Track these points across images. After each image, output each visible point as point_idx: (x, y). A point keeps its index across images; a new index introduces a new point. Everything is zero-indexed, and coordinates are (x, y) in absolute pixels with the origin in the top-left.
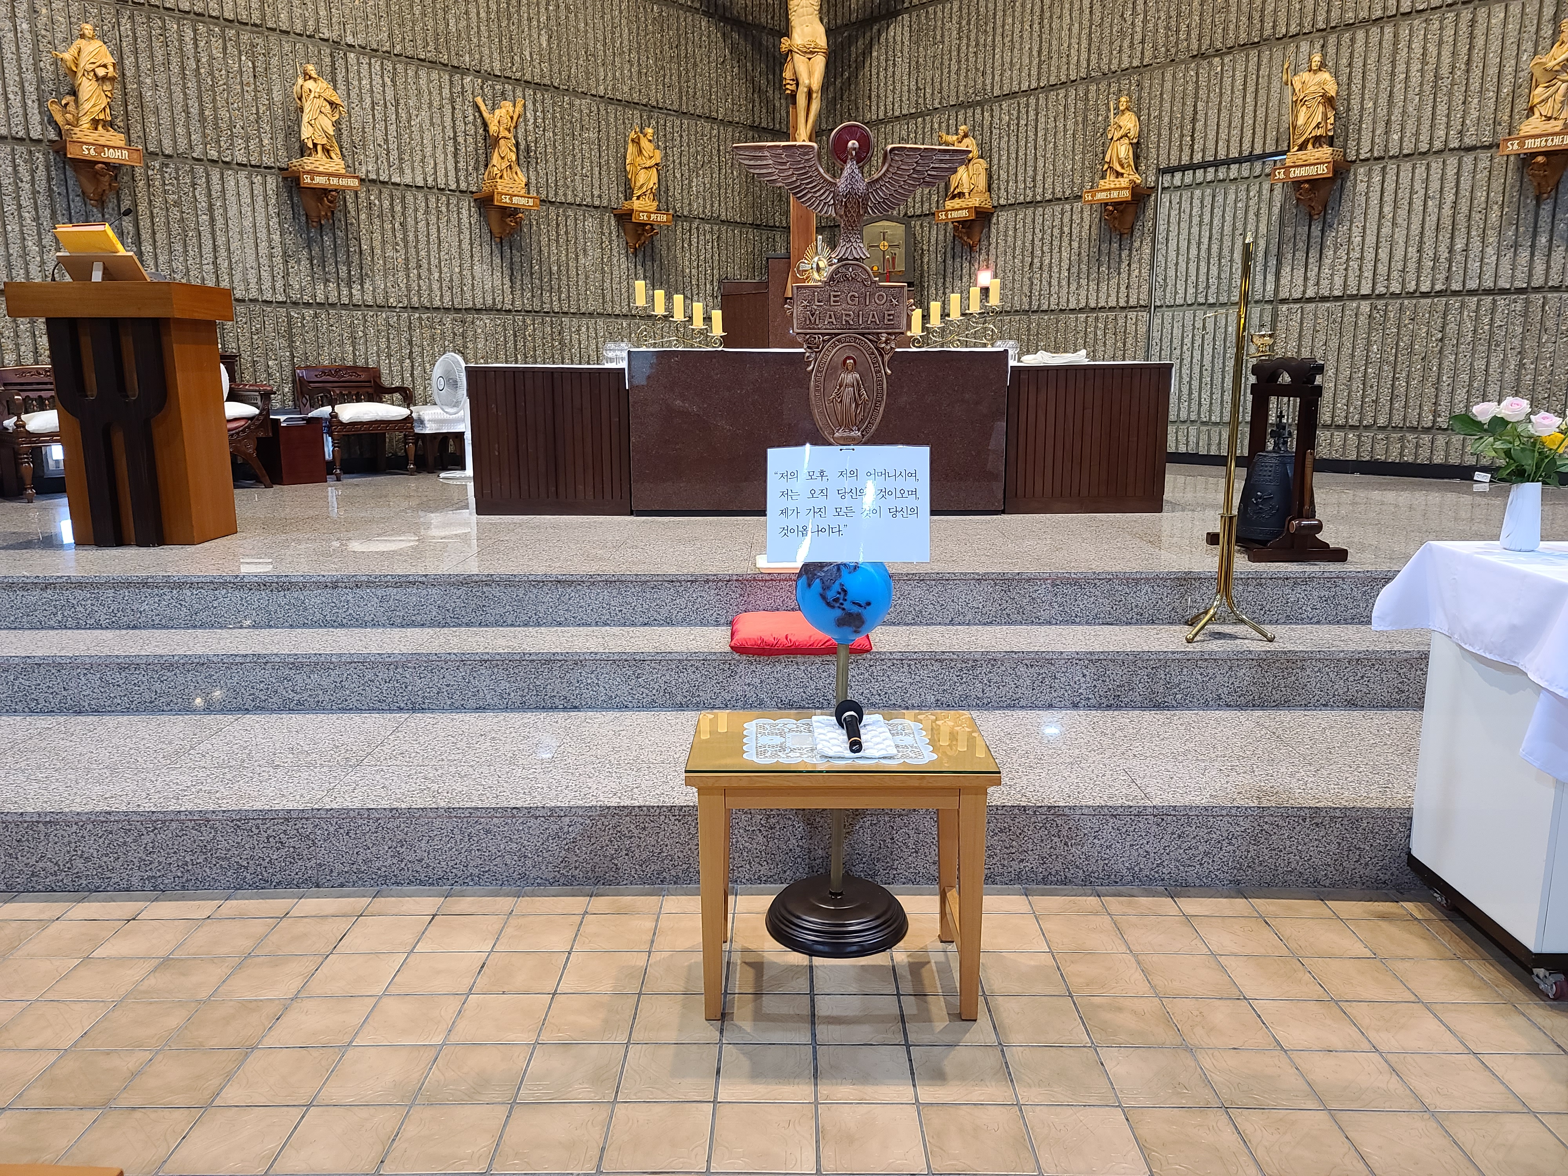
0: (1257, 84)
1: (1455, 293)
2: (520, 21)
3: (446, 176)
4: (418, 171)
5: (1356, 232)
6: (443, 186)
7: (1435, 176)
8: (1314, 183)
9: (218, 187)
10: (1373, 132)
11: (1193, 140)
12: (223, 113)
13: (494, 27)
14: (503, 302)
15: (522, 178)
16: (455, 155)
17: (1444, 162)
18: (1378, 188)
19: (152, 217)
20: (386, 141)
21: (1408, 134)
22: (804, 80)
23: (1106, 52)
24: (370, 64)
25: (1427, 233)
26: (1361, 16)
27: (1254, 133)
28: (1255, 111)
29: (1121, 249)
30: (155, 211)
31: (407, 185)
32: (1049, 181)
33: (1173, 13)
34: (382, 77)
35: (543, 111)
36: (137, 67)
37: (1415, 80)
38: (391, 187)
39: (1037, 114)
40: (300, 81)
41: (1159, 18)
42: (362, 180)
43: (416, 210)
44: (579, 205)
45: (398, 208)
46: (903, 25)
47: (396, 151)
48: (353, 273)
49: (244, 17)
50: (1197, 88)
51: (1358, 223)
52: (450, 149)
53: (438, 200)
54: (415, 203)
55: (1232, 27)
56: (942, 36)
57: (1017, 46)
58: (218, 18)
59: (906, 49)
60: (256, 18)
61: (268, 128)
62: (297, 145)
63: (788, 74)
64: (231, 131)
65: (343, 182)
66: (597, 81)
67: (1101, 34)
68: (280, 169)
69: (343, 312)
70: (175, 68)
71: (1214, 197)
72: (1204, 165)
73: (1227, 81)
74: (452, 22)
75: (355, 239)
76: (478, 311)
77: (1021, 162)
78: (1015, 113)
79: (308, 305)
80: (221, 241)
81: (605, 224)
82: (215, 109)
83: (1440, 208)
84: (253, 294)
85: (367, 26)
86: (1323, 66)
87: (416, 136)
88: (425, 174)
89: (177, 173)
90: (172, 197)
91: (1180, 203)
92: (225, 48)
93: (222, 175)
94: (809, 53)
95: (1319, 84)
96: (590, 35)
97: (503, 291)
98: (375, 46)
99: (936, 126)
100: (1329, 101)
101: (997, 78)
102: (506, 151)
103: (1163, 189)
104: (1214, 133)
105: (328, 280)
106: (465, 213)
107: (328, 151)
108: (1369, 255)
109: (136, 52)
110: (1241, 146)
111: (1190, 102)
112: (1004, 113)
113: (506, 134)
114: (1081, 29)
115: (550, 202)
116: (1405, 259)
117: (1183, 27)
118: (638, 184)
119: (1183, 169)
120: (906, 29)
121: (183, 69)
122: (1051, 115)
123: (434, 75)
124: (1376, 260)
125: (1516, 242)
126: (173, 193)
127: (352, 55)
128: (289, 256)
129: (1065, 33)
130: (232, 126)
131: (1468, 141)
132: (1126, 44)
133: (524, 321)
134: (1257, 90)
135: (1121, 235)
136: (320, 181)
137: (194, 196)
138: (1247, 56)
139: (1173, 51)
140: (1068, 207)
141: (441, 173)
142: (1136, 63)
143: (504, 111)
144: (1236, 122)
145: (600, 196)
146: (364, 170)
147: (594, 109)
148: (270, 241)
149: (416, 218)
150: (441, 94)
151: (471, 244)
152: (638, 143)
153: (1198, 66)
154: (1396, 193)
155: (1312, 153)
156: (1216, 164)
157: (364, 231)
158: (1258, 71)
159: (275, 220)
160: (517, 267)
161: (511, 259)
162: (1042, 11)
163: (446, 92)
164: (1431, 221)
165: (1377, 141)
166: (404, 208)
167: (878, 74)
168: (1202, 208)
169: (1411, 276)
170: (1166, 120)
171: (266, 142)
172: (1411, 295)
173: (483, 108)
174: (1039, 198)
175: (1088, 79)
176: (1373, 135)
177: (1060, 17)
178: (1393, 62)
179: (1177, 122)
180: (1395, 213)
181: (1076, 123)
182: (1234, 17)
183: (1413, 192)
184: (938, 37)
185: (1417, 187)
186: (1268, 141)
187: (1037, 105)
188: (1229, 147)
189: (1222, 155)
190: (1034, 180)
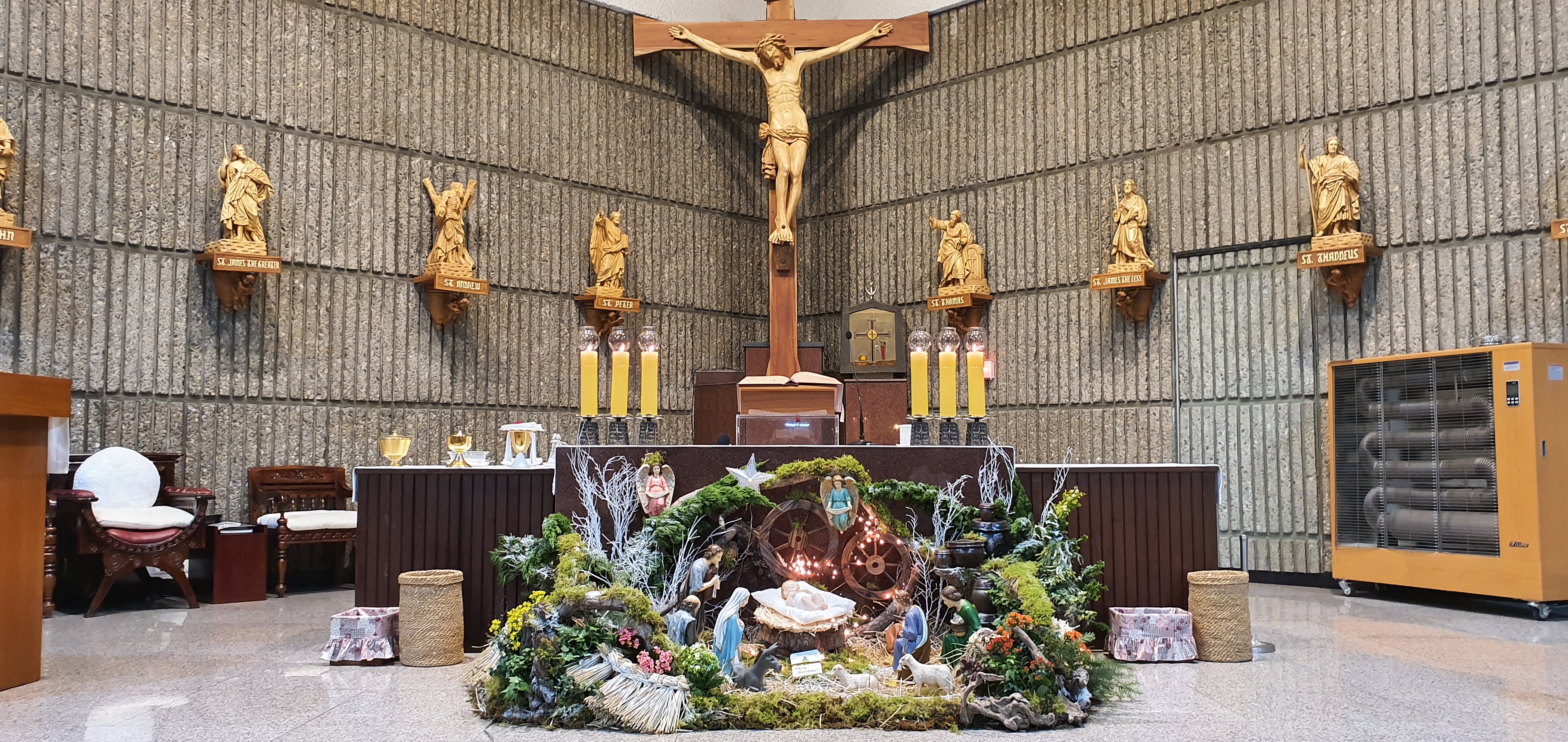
0: (1271, 168)
2: (478, 104)
3: (384, 258)
4: (352, 254)
5: (1398, 322)
6: (379, 270)
7: (1479, 262)
8: (1346, 269)
9: (121, 272)
10: (1403, 216)
11: (1207, 223)
12: (137, 195)
13: (450, 110)
14: (441, 395)
15: (469, 261)
16: (396, 237)
17: (1487, 248)
18: (1416, 275)
19: (38, 302)
20: (319, 223)
21: (1442, 219)
22: (784, 164)
23: (1105, 136)
24: (308, 146)
26: (1375, 100)
27: (1273, 218)
28: (1272, 196)
29: (1137, 338)
30: (42, 297)
31: (338, 269)
32: (1052, 266)
33: (1174, 99)
34: (321, 158)
35: (499, 194)
36: (42, 145)
37: (1443, 162)
38: (320, 270)
39: (1035, 198)
40: (226, 161)
41: (1159, 103)
42: (285, 264)
43: (346, 295)
44: (536, 291)
45: (325, 292)
46: (889, 113)
47: (329, 233)
48: (266, 362)
49: (173, 99)
50: (1207, 172)
51: (1399, 311)
52: (391, 231)
53: (372, 284)
54: (345, 287)
55: (1237, 111)
56: (931, 122)
57: (1010, 130)
58: (143, 98)
59: (893, 135)
60: (186, 99)
61: (186, 210)
62: (217, 228)
63: (766, 159)
64: (143, 212)
65: (262, 265)
66: (561, 164)
67: (1099, 119)
68: (194, 252)
69: (250, 405)
70: (87, 147)
71: (1236, 283)
72: (1222, 250)
73: (1238, 166)
74: (403, 105)
75: (273, 325)
76: (411, 404)
77: (1020, 247)
78: (1011, 197)
79: (209, 398)
80: (116, 328)
81: (565, 310)
82: (128, 190)
83: (1489, 296)
84: (147, 386)
85: (309, 109)
86: (1340, 149)
87: (353, 218)
88: (359, 256)
89: (74, 256)
90: (64, 282)
91: (1199, 289)
92: (147, 128)
93: (127, 258)
94: (790, 138)
95: (1339, 167)
96: (555, 119)
97: (441, 383)
98: (316, 128)
99: (926, 211)
100: (1353, 185)
101: (991, 163)
102: (453, 233)
103: (1179, 274)
104: (1229, 217)
105: (236, 371)
106: (402, 298)
107: (250, 233)
109: (43, 131)
110: (1260, 231)
111: (1200, 185)
112: (999, 197)
113: (455, 215)
114: (1077, 114)
115: (502, 287)
117: (1186, 112)
118: (603, 269)
119: (1200, 254)
120: (893, 116)
121: (96, 148)
122: (1051, 199)
123: (380, 156)
126: (67, 277)
127: (290, 136)
128: (194, 345)
129: (1060, 118)
130: (145, 207)
131: (1512, 226)
132: (1127, 128)
133: (464, 415)
134: (1271, 175)
135: (1136, 323)
136: (236, 264)
137: (91, 281)
138: (1257, 140)
139: (1177, 135)
140: (1074, 293)
141: (377, 255)
142: (1138, 147)
143: (452, 193)
144: (1252, 206)
145: (560, 282)
146: (290, 253)
147: (557, 192)
148: (173, 328)
149: (345, 303)
150: (385, 175)
151: (407, 331)
152: (604, 228)
153: (1205, 150)
154: (1437, 280)
155: (1339, 238)
156: (1235, 249)
157: (284, 317)
158: (1270, 154)
159: (183, 306)
160: (459, 356)
161: (454, 347)
162: (1035, 97)
163: (391, 174)
164: (1481, 310)
165: (1408, 225)
166: (332, 292)
167: (864, 160)
168: (1224, 293)
170: (1176, 203)
171: (182, 223)
173: (431, 188)
174: (1041, 285)
175: (1088, 163)
176: (1404, 220)
177: (1054, 103)
178: (1417, 145)
179: (1186, 206)
180: (1438, 302)
181: (1078, 207)
182: (1238, 102)
183: (1455, 279)
184: (927, 124)
185: (1460, 273)
186: (1289, 226)
187: (1035, 189)
188: (1246, 231)
189: (1240, 240)
190: (1035, 266)
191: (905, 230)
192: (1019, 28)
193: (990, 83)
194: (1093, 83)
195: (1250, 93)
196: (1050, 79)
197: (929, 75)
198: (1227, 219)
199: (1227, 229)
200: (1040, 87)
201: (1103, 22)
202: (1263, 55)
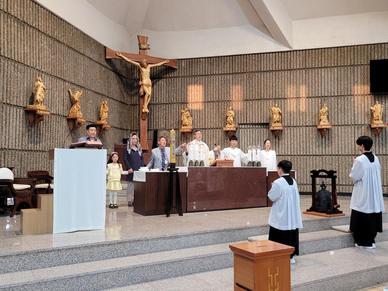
0: (261, 108)
1: (308, 155)
5: (286, 141)
7: (301, 131)
11: (247, 118)
15: (81, 113)
17: (303, 128)
18: (290, 132)
21: (295, 122)
23: (223, 96)
25: (301, 143)
26: (283, 97)
27: (261, 118)
28: (261, 114)
32: (209, 124)
33: (240, 90)
37: (295, 111)
39: (205, 108)
41: (236, 91)
50: (247, 107)
51: (286, 139)
55: (254, 95)
57: (199, 91)
59: (165, 87)
63: (141, 90)
67: (221, 92)
71: (253, 131)
72: (250, 124)
73: (254, 107)
77: (201, 119)
78: (199, 107)
83: (303, 138)
86: (278, 107)
91: (244, 132)
94: (147, 86)
95: (278, 110)
100: (280, 114)
101: (193, 98)
103: (240, 128)
107: (41, 103)
108: (289, 147)
110: (258, 121)
111: (245, 110)
112: (196, 106)
114: (216, 90)
116: (297, 148)
117: (243, 93)
119: (245, 124)
120: (165, 82)
122: (209, 108)
124: (291, 148)
125: (319, 145)
129: (212, 90)
131: (307, 125)
132: (228, 95)
136: (41, 112)
138: (258, 102)
139: (240, 98)
140: (215, 130)
143: (77, 94)
144: (257, 115)
152: (104, 105)
153: (246, 102)
154: (294, 134)
155: (277, 124)
158: (261, 105)
162: (205, 84)
164: (301, 140)
168: (250, 133)
169: (298, 151)
170: (240, 113)
172: (299, 155)
173: (71, 92)
174: (206, 128)
175: (218, 101)
176: (287, 122)
177: (210, 86)
178: (290, 107)
179: (242, 114)
180: (294, 138)
181: (216, 111)
182: (254, 93)
183: (297, 134)
184: (175, 86)
185: (298, 133)
186: (264, 120)
187: (205, 105)
188: (255, 121)
189: (254, 122)
190: (205, 123)
191: (168, 111)
192: (201, 67)
193: (193, 79)
194: (220, 83)
195: (257, 92)
196: (209, 81)
197: (176, 74)
198: (251, 118)
199: (251, 120)
200: (206, 82)
201: (223, 70)
202: (260, 84)
